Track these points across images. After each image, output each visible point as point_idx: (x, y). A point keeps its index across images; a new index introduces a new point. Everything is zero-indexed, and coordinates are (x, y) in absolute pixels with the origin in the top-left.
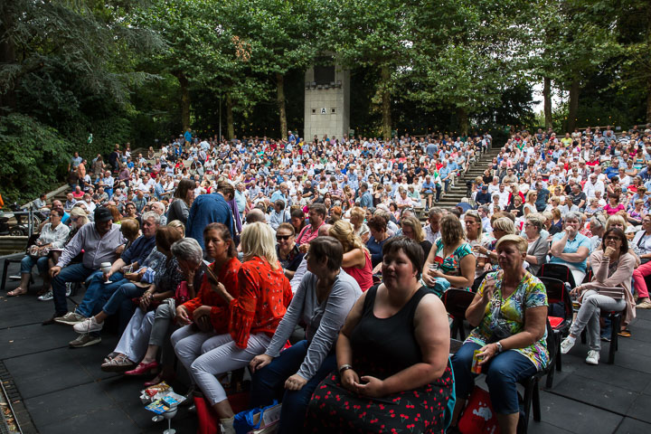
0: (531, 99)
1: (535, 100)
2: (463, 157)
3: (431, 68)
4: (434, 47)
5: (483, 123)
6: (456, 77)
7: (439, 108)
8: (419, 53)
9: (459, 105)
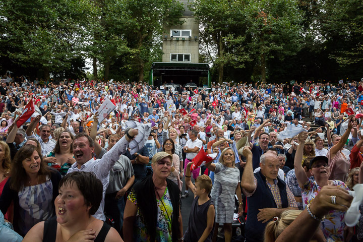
0: (84, 66)
1: (86, 67)
2: (49, 99)
3: (25, 39)
4: (27, 26)
5: (57, 76)
6: (43, 48)
7: (31, 66)
8: (16, 29)
9: (44, 65)
